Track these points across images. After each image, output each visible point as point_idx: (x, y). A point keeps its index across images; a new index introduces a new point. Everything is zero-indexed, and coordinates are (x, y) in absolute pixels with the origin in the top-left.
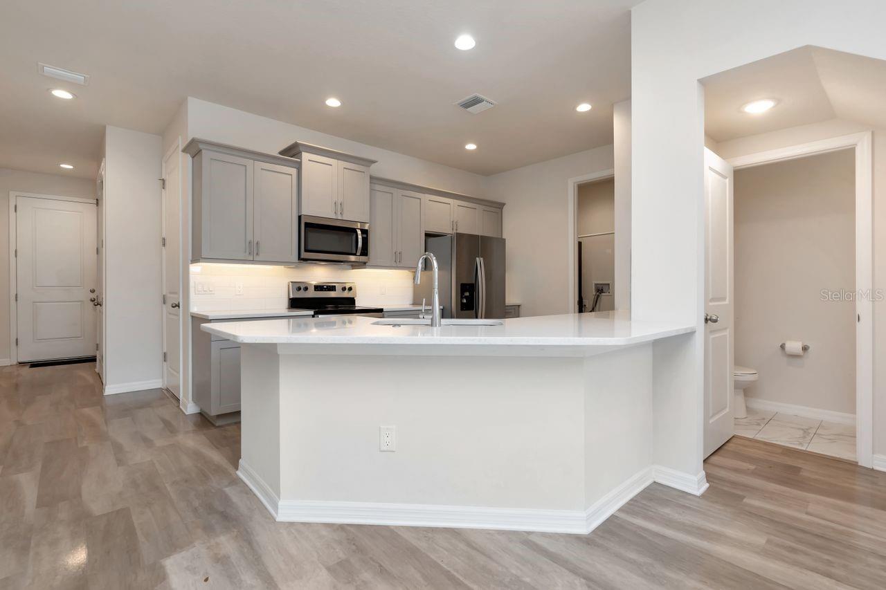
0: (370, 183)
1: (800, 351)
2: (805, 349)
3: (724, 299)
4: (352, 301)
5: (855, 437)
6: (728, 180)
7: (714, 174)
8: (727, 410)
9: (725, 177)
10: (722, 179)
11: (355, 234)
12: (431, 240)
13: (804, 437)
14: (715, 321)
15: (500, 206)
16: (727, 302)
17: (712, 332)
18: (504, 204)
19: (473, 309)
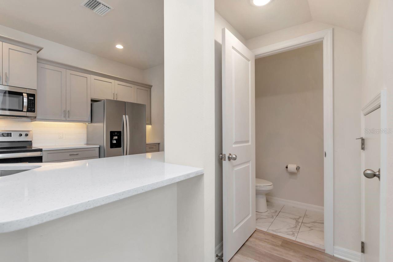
0: (37, 62)
1: (295, 171)
2: (298, 168)
3: (248, 142)
4: (30, 143)
5: (323, 223)
6: (250, 62)
7: (240, 55)
8: (250, 216)
9: (249, 60)
10: (246, 60)
11: (22, 97)
12: (95, 104)
13: (296, 227)
14: (235, 159)
15: (150, 87)
16: (250, 143)
17: (234, 166)
18: (152, 86)
19: (121, 147)
